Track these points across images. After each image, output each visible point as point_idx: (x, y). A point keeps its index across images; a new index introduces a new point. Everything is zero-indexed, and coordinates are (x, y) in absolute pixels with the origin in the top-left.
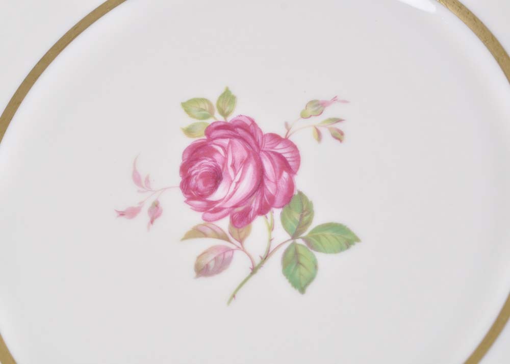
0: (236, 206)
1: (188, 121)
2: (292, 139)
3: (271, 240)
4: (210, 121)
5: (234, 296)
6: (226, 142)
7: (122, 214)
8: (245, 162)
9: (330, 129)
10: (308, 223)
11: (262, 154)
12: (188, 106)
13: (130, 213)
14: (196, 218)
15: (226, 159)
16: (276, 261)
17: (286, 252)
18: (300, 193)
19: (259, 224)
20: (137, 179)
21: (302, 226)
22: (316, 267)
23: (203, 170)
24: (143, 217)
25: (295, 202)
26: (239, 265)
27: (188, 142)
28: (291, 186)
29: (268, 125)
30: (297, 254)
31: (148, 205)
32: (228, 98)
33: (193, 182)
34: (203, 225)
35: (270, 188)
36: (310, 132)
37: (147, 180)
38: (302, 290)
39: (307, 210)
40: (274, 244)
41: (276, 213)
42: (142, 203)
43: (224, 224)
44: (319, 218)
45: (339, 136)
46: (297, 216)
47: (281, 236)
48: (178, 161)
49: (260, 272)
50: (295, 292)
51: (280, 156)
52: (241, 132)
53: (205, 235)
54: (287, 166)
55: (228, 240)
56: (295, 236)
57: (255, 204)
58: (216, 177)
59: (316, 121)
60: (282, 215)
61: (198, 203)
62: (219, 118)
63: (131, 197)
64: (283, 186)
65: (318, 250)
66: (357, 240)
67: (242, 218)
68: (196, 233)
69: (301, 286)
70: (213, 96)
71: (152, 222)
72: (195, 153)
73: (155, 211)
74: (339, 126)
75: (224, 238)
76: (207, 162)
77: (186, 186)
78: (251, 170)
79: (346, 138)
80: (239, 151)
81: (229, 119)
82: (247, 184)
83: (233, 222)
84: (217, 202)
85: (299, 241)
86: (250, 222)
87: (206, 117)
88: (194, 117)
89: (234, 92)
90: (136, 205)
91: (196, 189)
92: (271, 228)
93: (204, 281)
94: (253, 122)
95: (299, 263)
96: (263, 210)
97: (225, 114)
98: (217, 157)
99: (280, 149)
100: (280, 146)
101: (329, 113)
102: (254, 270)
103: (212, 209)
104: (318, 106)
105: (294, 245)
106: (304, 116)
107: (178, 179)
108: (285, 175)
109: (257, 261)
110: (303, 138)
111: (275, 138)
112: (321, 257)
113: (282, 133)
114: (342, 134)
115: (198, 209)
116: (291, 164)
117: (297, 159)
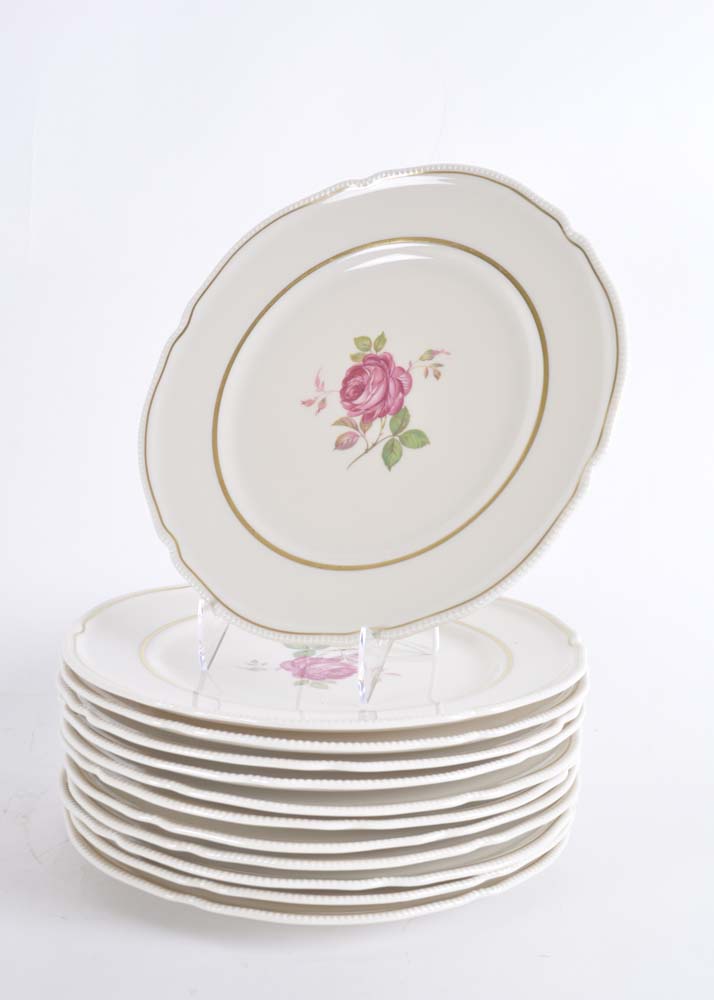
0: (367, 409)
1: (355, 350)
2: (411, 372)
3: (381, 434)
4: (368, 353)
5: (350, 465)
6: (373, 368)
7: (304, 403)
8: (380, 383)
9: (435, 371)
10: (404, 428)
11: (391, 380)
12: (359, 341)
13: (308, 403)
14: (343, 413)
15: (370, 379)
16: (380, 448)
17: (387, 444)
18: (405, 408)
19: (377, 423)
20: (317, 382)
21: (401, 428)
22: (401, 455)
23: (356, 383)
24: (315, 407)
25: (401, 414)
26: (360, 446)
27: (351, 364)
28: (402, 402)
29: (400, 361)
30: (393, 445)
31: (320, 399)
32: (382, 339)
33: (348, 390)
34: (347, 418)
35: (390, 402)
36: (422, 371)
37: (323, 384)
38: (389, 468)
39: (406, 420)
40: (382, 437)
41: (389, 417)
42: (316, 398)
43: (358, 419)
44: (411, 426)
45: (437, 376)
46: (399, 422)
47: (388, 432)
48: (343, 375)
49: (370, 452)
50: (385, 468)
51: (399, 381)
52: (382, 362)
53: (346, 425)
54: (402, 389)
55: (357, 430)
56: (395, 434)
57: (378, 412)
58: (360, 390)
59: (428, 363)
60: (391, 421)
61: (347, 404)
62: (373, 351)
63: (311, 392)
64: (397, 401)
65: (405, 445)
66: (428, 443)
67: (369, 418)
68: (341, 422)
69: (389, 465)
70: (373, 338)
71: (319, 411)
72: (356, 371)
73: (323, 404)
74: (439, 369)
75: (356, 428)
76: (359, 378)
77: (343, 392)
78: (381, 390)
79: (442, 378)
80: (378, 377)
81: (379, 354)
82: (376, 398)
83: (363, 419)
84: (356, 405)
85: (397, 438)
86: (373, 420)
87: (368, 350)
88: (358, 347)
89: (387, 336)
90: (313, 398)
91: (348, 395)
92: (383, 427)
93: (339, 452)
94: (391, 358)
95: (392, 451)
96: (382, 415)
97: (377, 350)
98: (366, 377)
99: (402, 378)
100: (403, 376)
101: (437, 359)
102: (367, 451)
103: (354, 409)
104: (432, 354)
105: (393, 441)
106: (422, 359)
107: (339, 386)
108: (401, 395)
109: (370, 445)
110: (417, 374)
111: (402, 370)
112: (405, 449)
113: (406, 369)
114: (439, 374)
115: (346, 408)
116: (405, 388)
117: (410, 385)
